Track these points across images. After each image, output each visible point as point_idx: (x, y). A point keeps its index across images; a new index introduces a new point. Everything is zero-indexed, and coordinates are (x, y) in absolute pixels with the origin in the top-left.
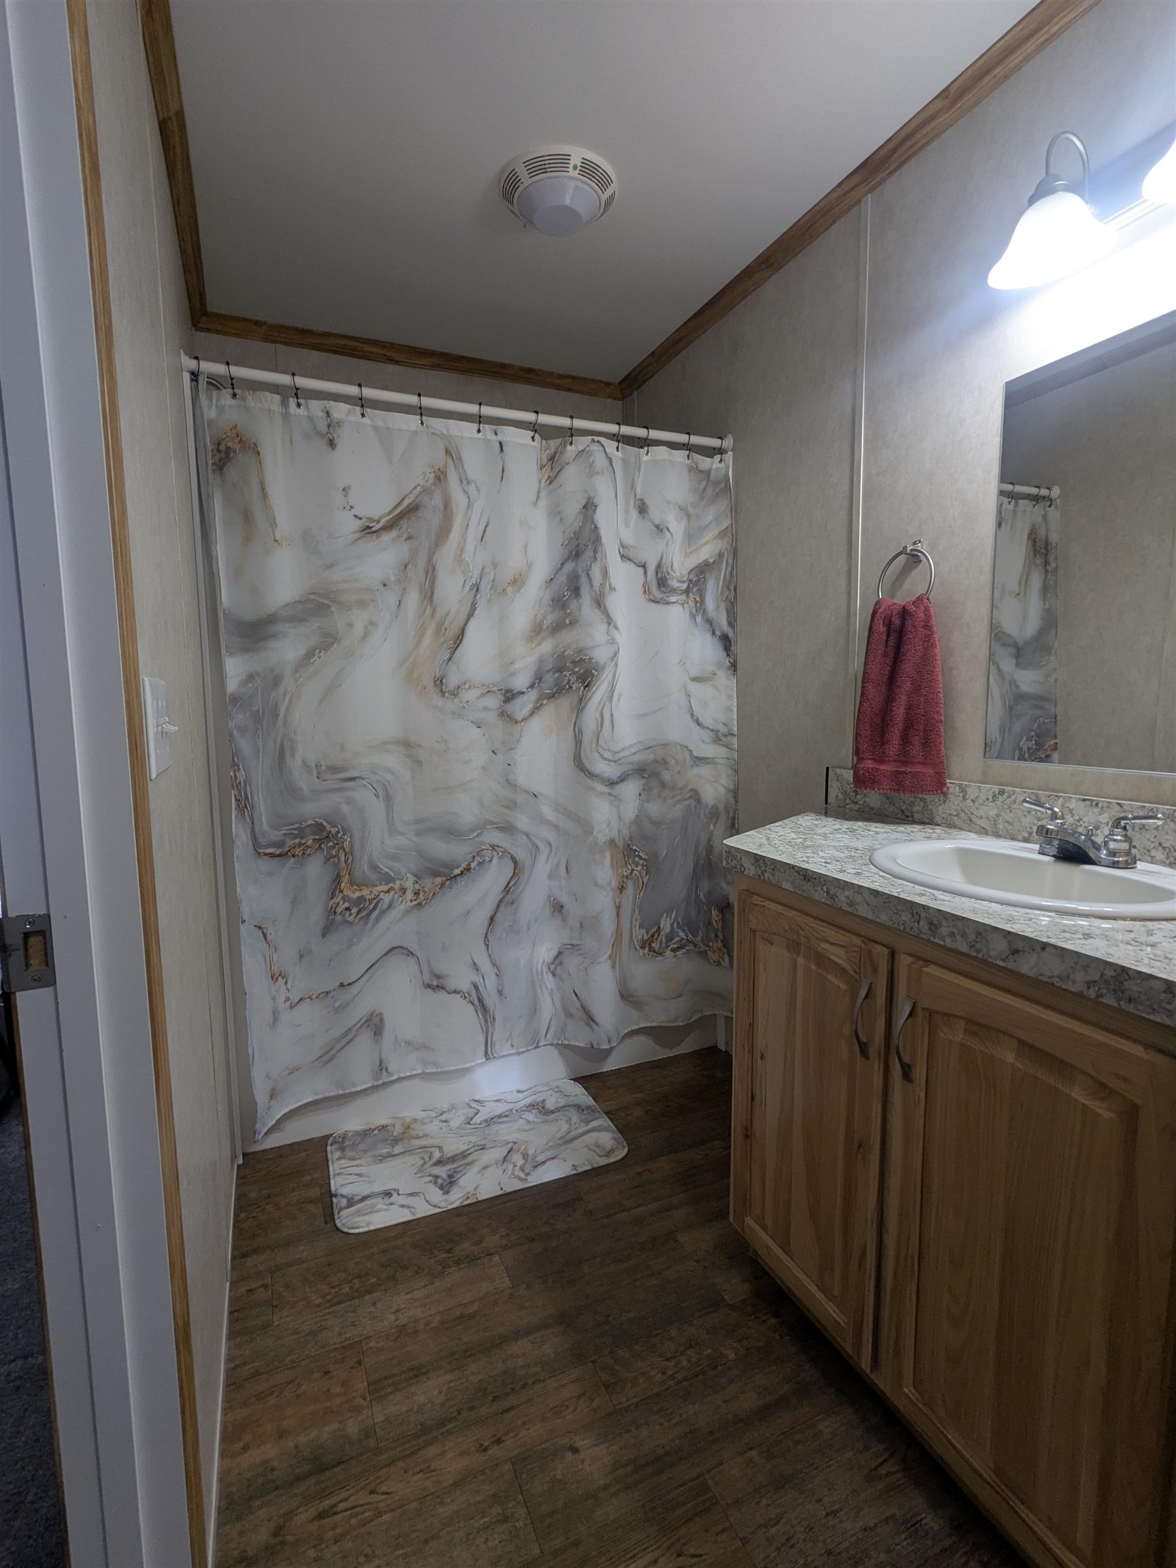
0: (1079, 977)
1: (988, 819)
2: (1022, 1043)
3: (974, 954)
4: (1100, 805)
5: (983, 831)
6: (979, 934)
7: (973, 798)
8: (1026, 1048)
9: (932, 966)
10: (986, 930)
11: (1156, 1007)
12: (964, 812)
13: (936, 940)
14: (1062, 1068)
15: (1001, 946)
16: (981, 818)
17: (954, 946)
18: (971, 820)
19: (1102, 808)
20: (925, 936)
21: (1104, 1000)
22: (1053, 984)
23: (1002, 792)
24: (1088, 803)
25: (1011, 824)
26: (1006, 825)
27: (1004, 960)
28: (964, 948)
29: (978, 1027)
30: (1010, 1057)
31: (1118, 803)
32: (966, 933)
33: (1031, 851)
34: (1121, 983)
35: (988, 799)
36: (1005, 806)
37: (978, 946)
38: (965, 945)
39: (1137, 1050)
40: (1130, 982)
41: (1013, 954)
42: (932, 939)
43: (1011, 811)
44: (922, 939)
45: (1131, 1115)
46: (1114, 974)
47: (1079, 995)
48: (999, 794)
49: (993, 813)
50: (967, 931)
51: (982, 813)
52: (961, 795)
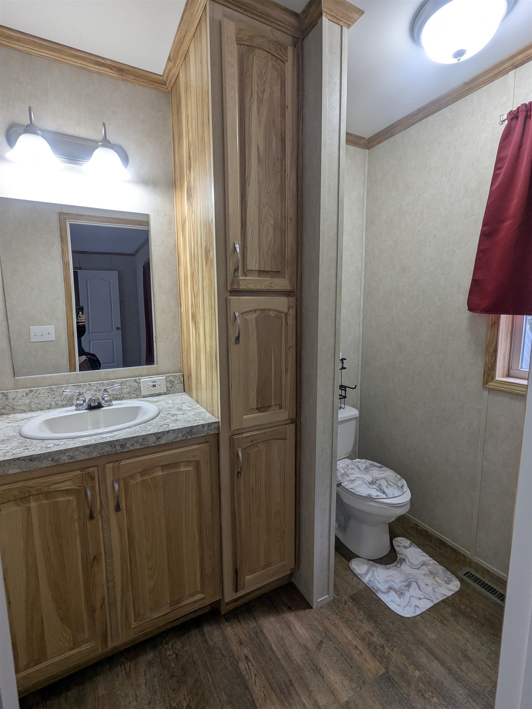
0: (180, 435)
1: (25, 405)
2: (162, 466)
3: (143, 447)
4: (81, 386)
5: (22, 411)
6: (144, 439)
7: (13, 398)
8: (164, 467)
9: (122, 461)
10: (147, 437)
11: (201, 432)
12: (8, 405)
13: (125, 450)
14: (176, 465)
15: (154, 438)
16: (20, 405)
17: (134, 448)
18: (13, 408)
19: (83, 387)
20: (119, 451)
21: (188, 438)
22: (173, 442)
23: (32, 391)
24: (76, 386)
25: (39, 404)
26: (36, 405)
27: (155, 443)
28: (139, 447)
29: (145, 472)
30: (160, 473)
31: (89, 384)
32: (139, 442)
33: (72, 410)
34: (192, 431)
35: (23, 396)
36: (34, 397)
37: (144, 443)
38: (138, 445)
39: (197, 446)
40: (194, 429)
41: (158, 439)
42: (123, 451)
43: (38, 398)
44: (118, 453)
45: (197, 464)
46: (189, 429)
47: (181, 440)
48: (30, 392)
49: (27, 401)
50: (139, 440)
51: (20, 402)
52: (5, 398)
